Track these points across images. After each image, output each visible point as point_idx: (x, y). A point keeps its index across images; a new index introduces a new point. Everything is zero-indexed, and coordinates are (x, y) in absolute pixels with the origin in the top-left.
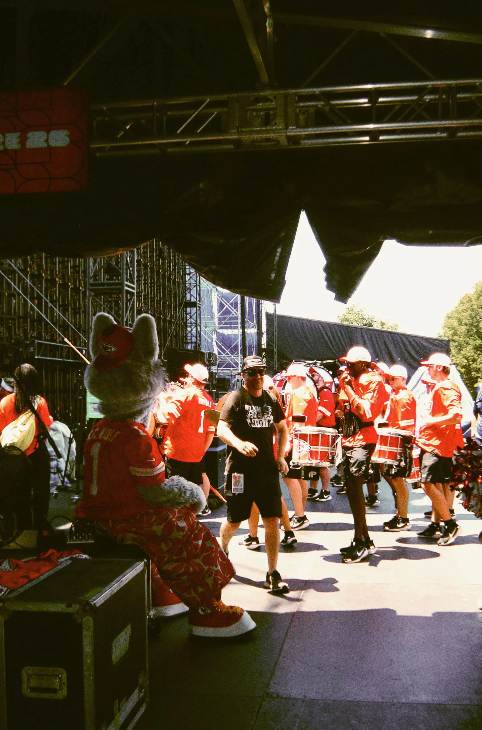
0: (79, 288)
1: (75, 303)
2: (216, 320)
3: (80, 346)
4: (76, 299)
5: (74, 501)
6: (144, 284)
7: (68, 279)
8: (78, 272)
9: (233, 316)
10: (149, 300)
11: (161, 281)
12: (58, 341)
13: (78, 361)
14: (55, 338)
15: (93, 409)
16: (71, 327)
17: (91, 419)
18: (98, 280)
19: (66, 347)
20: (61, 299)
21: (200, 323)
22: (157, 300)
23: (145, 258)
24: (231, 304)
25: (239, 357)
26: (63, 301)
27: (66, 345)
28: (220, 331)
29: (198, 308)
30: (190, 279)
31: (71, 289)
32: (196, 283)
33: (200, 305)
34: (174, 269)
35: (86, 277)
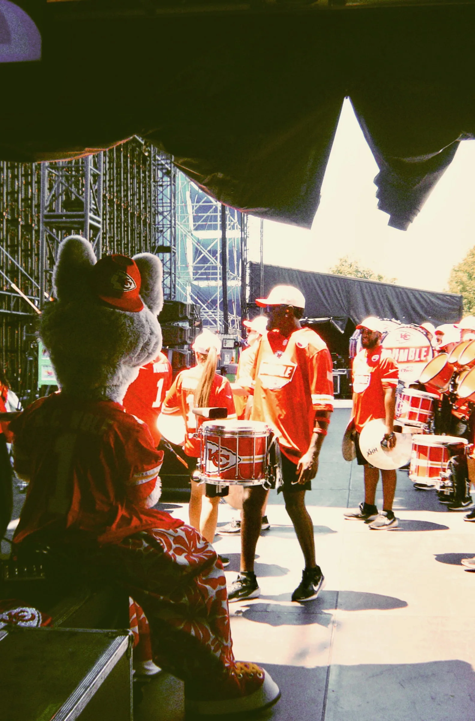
0: (32, 225)
1: (26, 244)
2: (191, 270)
3: (32, 295)
4: (28, 239)
5: (21, 489)
6: (110, 224)
7: (18, 214)
8: (31, 207)
9: (211, 265)
10: (115, 243)
11: (130, 221)
12: (5, 289)
13: (28, 314)
14: (1, 286)
15: (46, 374)
16: (21, 271)
17: (45, 387)
18: (54, 211)
19: (14, 297)
20: (9, 239)
21: (175, 272)
22: (124, 244)
23: (110, 193)
24: (209, 251)
25: (218, 312)
26: (12, 240)
27: (13, 294)
28: (196, 283)
29: (173, 254)
30: (162, 220)
31: (22, 226)
32: (171, 225)
33: (175, 250)
34: (145, 208)
35: (40, 213)
